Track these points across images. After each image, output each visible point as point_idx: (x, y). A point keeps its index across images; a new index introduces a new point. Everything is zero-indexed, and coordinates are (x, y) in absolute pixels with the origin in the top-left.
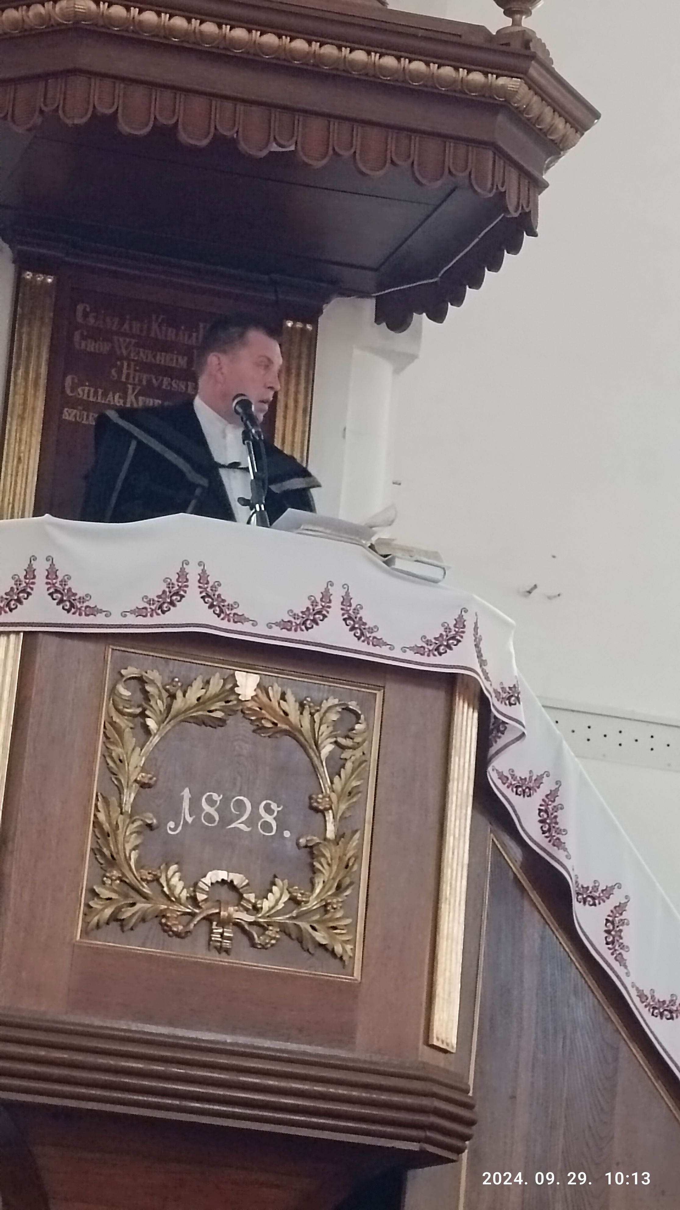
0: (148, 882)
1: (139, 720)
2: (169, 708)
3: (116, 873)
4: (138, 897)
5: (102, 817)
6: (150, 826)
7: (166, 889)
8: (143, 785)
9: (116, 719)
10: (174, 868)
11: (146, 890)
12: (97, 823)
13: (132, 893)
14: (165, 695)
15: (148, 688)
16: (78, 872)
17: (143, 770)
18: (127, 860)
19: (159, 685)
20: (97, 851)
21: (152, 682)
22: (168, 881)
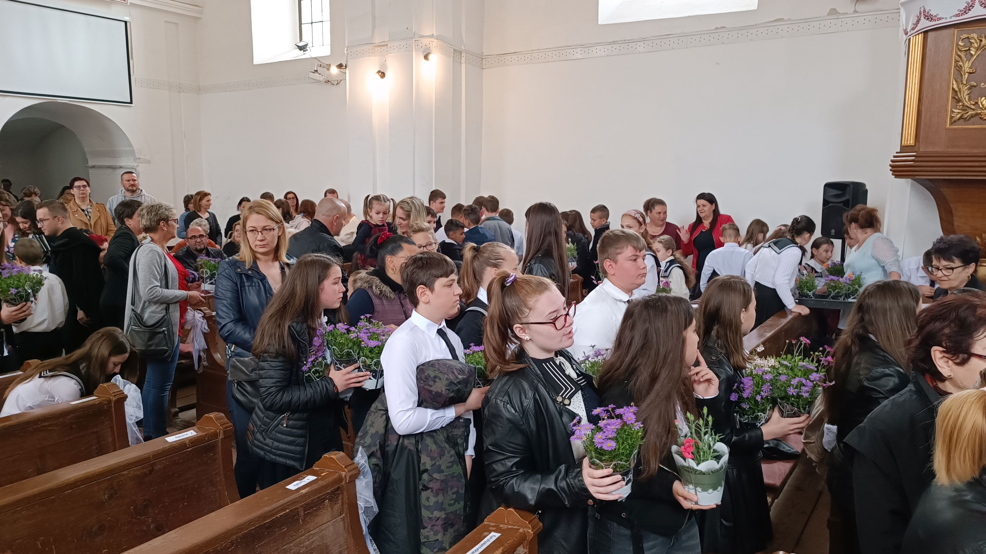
0: (974, 105)
1: (968, 52)
2: (980, 44)
3: (961, 104)
4: (970, 110)
5: (955, 87)
6: (974, 86)
7: (981, 106)
8: (970, 73)
9: (959, 53)
10: (984, 98)
11: (973, 107)
12: (953, 89)
13: (968, 109)
14: (978, 41)
15: (971, 40)
16: (947, 105)
17: (970, 68)
18: (965, 99)
19: (976, 38)
20: (953, 98)
21: (973, 38)
22: (981, 103)
